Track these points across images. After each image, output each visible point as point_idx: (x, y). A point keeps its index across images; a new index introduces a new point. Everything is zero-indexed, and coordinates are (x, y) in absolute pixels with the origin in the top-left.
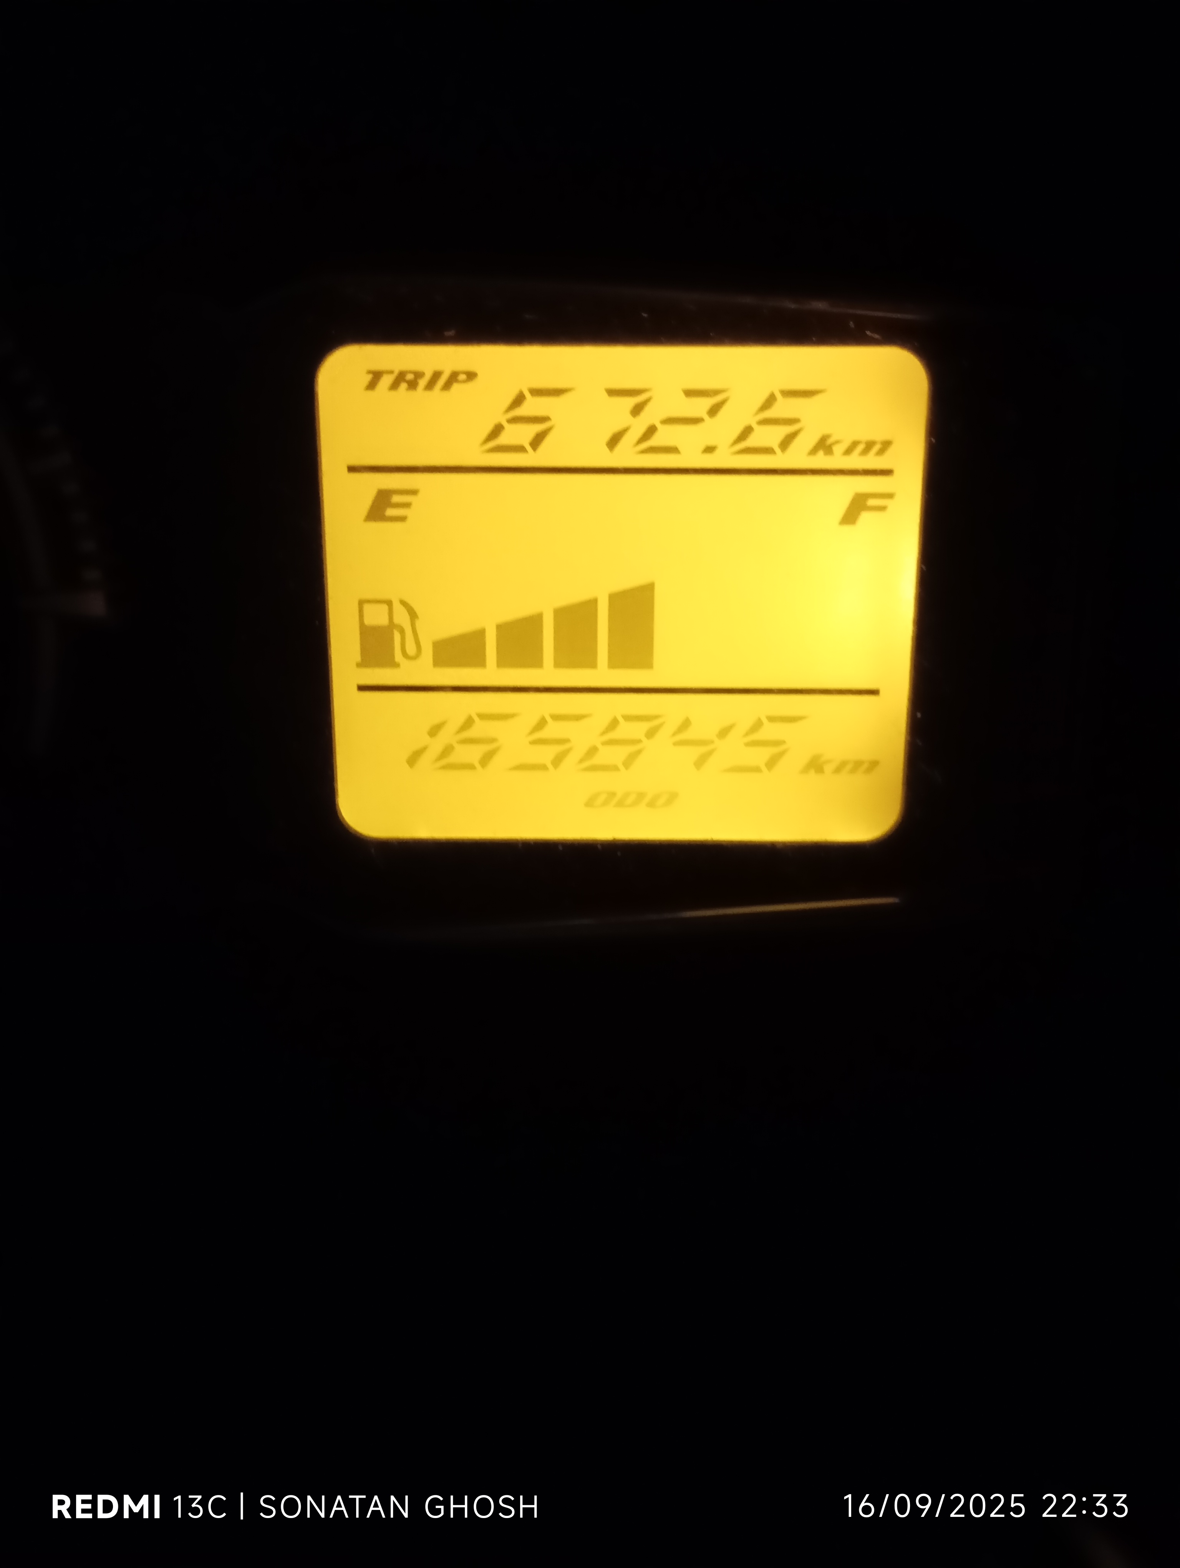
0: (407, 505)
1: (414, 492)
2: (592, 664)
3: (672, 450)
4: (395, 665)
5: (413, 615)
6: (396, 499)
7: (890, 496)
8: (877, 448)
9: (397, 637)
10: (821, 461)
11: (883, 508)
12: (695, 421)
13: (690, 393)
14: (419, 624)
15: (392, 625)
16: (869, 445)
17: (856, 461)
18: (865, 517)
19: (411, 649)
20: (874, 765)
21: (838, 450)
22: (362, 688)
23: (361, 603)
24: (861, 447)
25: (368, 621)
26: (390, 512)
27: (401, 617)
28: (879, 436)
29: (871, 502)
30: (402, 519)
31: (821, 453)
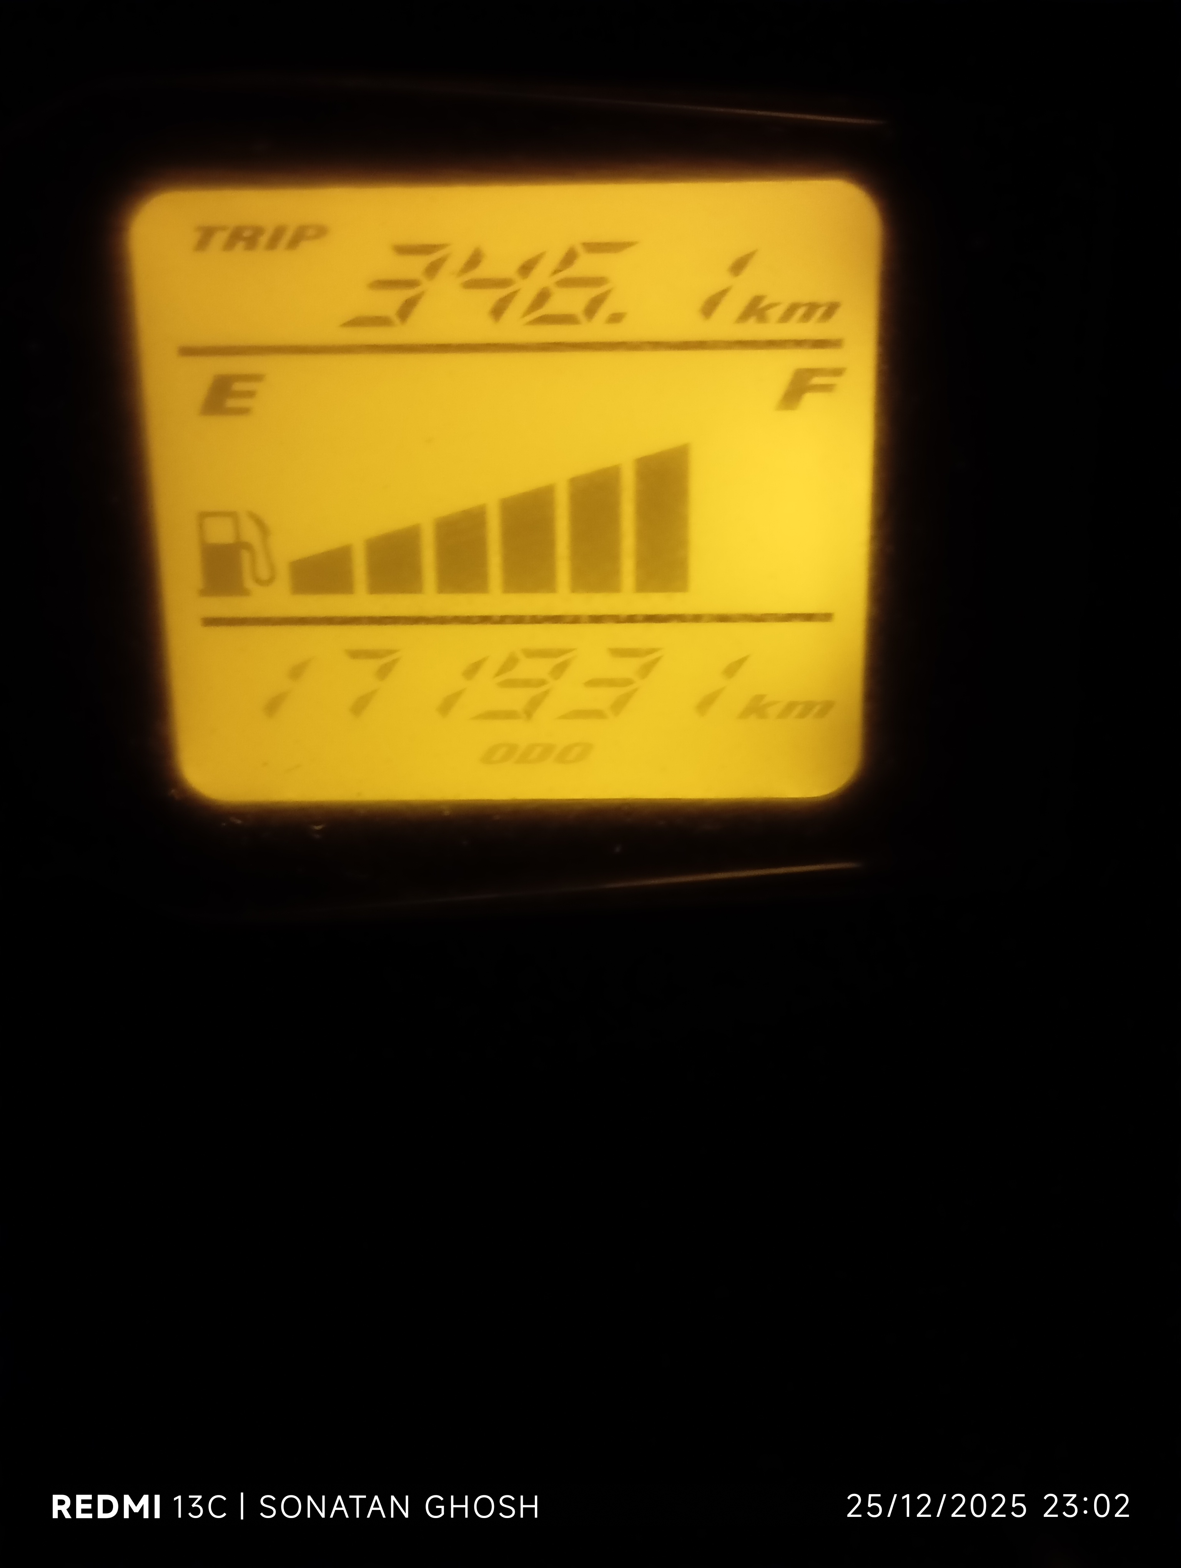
0: (251, 394)
1: (257, 378)
2: (483, 587)
3: (571, 320)
4: (245, 592)
5: (264, 530)
6: (238, 386)
7: (838, 372)
8: (820, 312)
9: (245, 556)
10: (752, 330)
11: (830, 388)
12: (597, 282)
13: (591, 247)
14: (272, 541)
15: (239, 545)
16: (812, 307)
17: (795, 329)
18: (810, 400)
19: (264, 573)
20: (827, 707)
21: (775, 314)
22: (208, 622)
23: (202, 516)
24: (801, 312)
25: (210, 539)
26: (231, 403)
27: (250, 534)
28: (824, 296)
29: (817, 380)
30: (246, 412)
31: (752, 321)
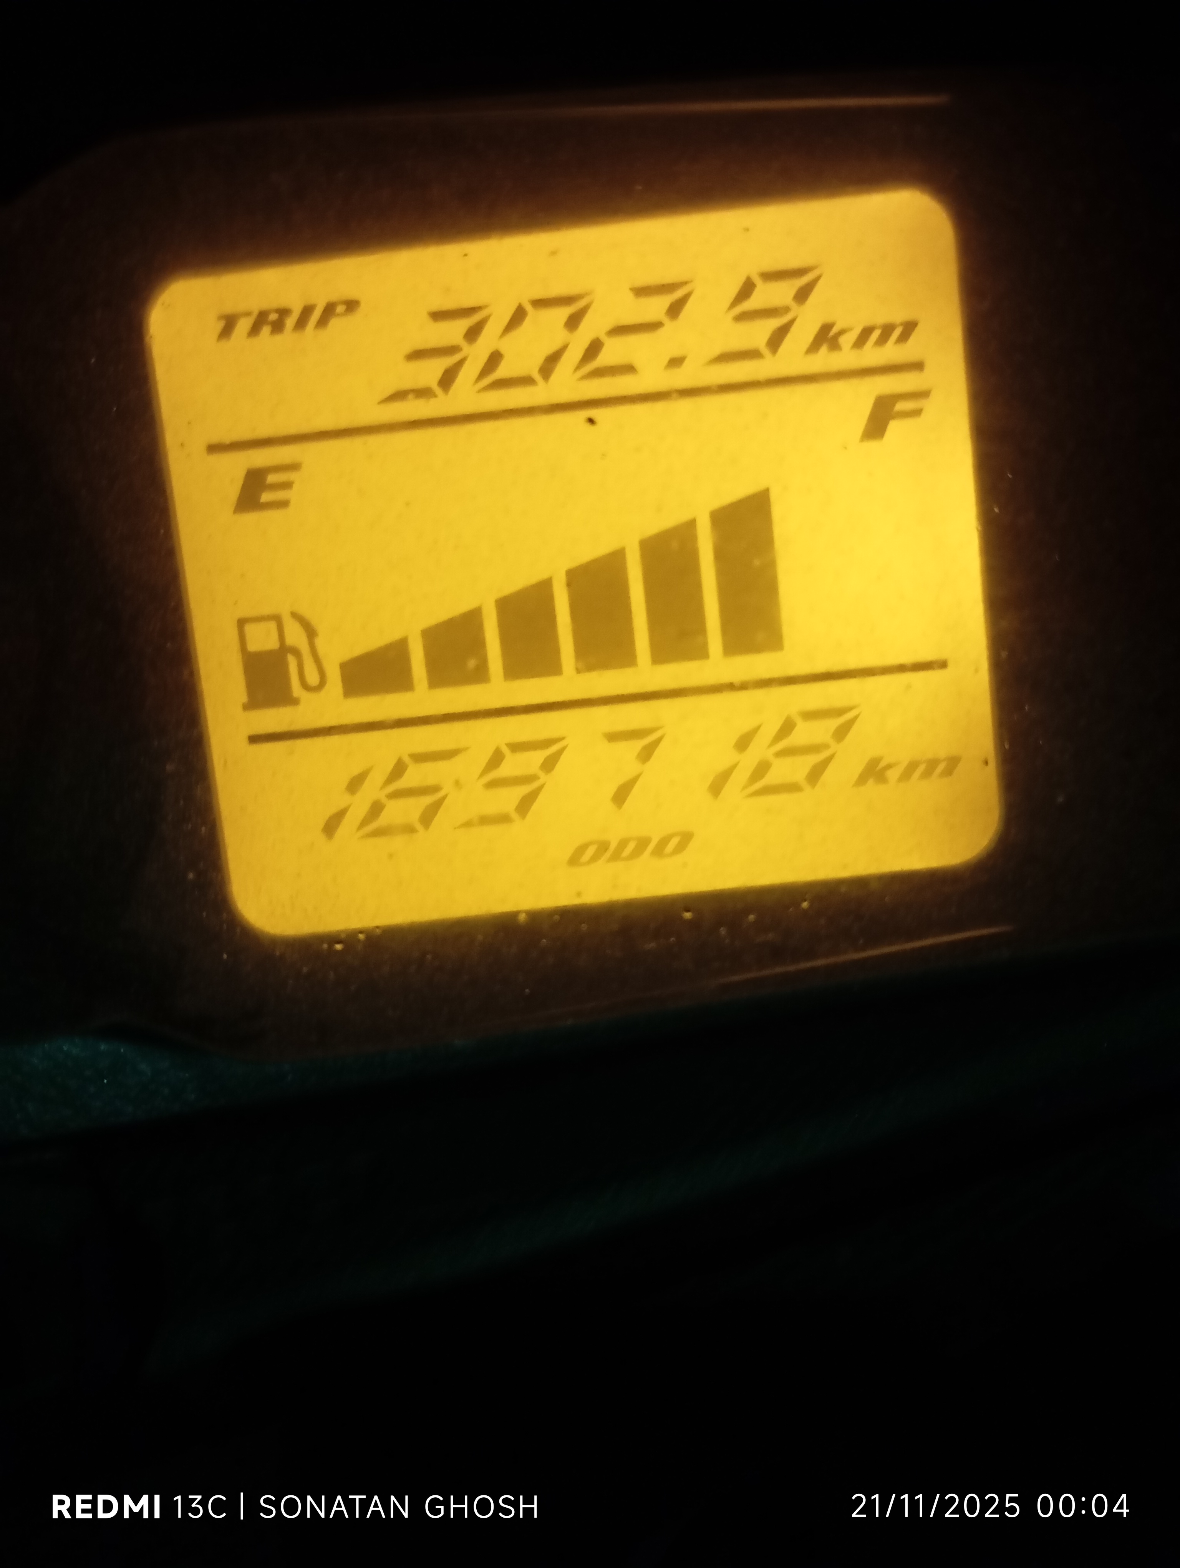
0: (287, 485)
1: (294, 467)
2: (555, 670)
3: (629, 369)
4: (294, 702)
5: (311, 632)
6: (272, 479)
7: (924, 394)
8: (897, 332)
9: (292, 663)
10: (823, 363)
11: (917, 413)
12: (652, 326)
13: (642, 292)
14: (320, 642)
15: (284, 650)
16: (887, 330)
17: (872, 355)
18: (894, 428)
19: (313, 678)
20: (954, 762)
21: (847, 340)
22: (255, 739)
23: (241, 623)
24: (876, 335)
25: (253, 646)
26: (266, 497)
27: (295, 636)
28: (899, 316)
29: (900, 406)
30: (283, 504)
31: (824, 349)
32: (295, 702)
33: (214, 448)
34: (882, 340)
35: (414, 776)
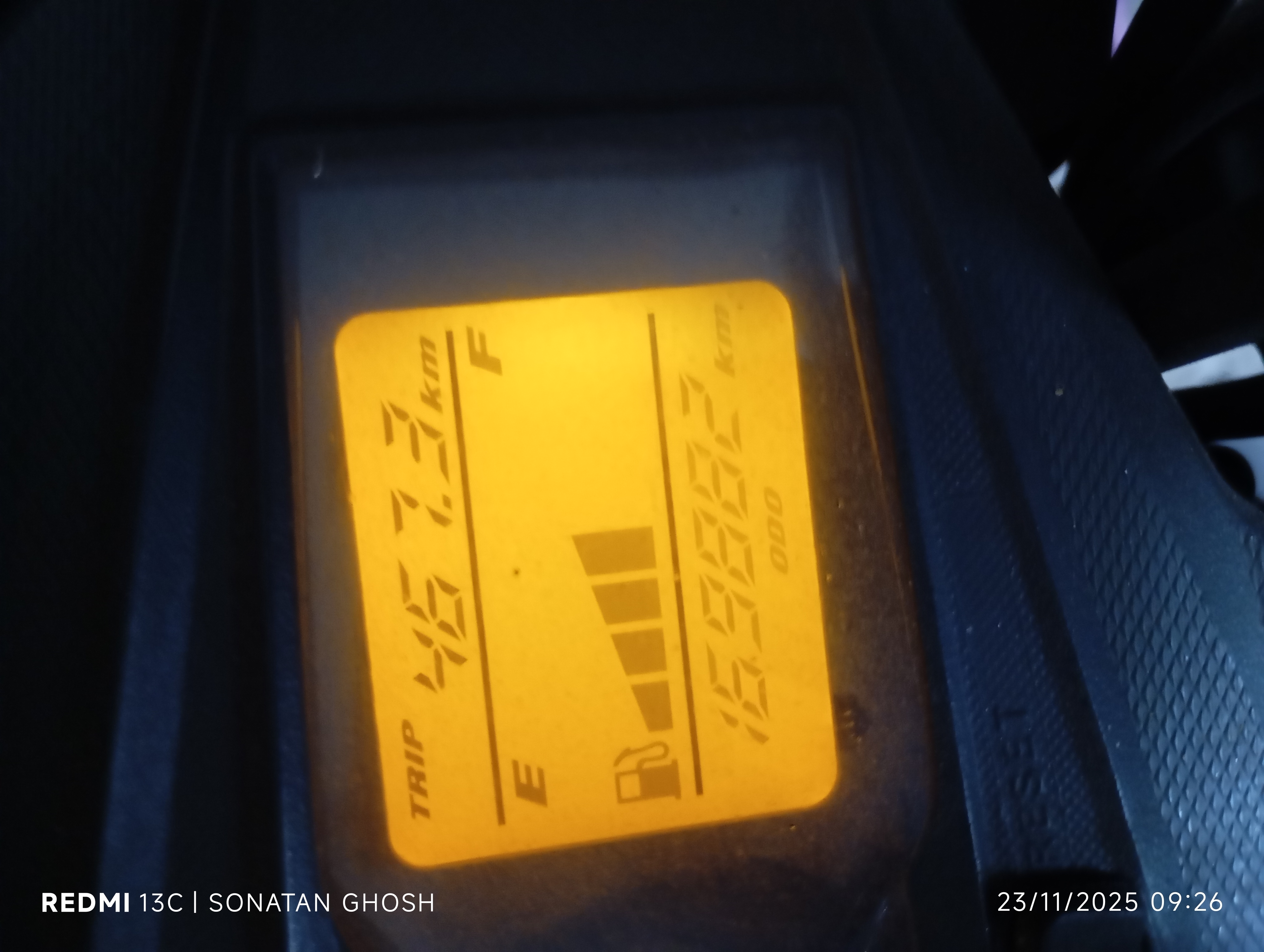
0: (528, 769)
1: (515, 765)
2: (654, 583)
5: (627, 752)
6: (523, 779)
7: (470, 332)
8: (429, 351)
9: (647, 765)
10: (447, 400)
11: (482, 337)
13: (399, 527)
14: (635, 746)
15: (639, 770)
16: (425, 357)
17: (443, 368)
18: (492, 351)
19: (658, 751)
20: (719, 310)
21: (434, 385)
22: (699, 790)
23: (621, 800)
24: (429, 365)
25: (637, 791)
26: (536, 783)
27: (630, 763)
28: (417, 349)
29: (478, 349)
30: (541, 773)
31: (440, 400)
32: (675, 764)
33: (501, 819)
34: (433, 361)
35: (727, 680)
